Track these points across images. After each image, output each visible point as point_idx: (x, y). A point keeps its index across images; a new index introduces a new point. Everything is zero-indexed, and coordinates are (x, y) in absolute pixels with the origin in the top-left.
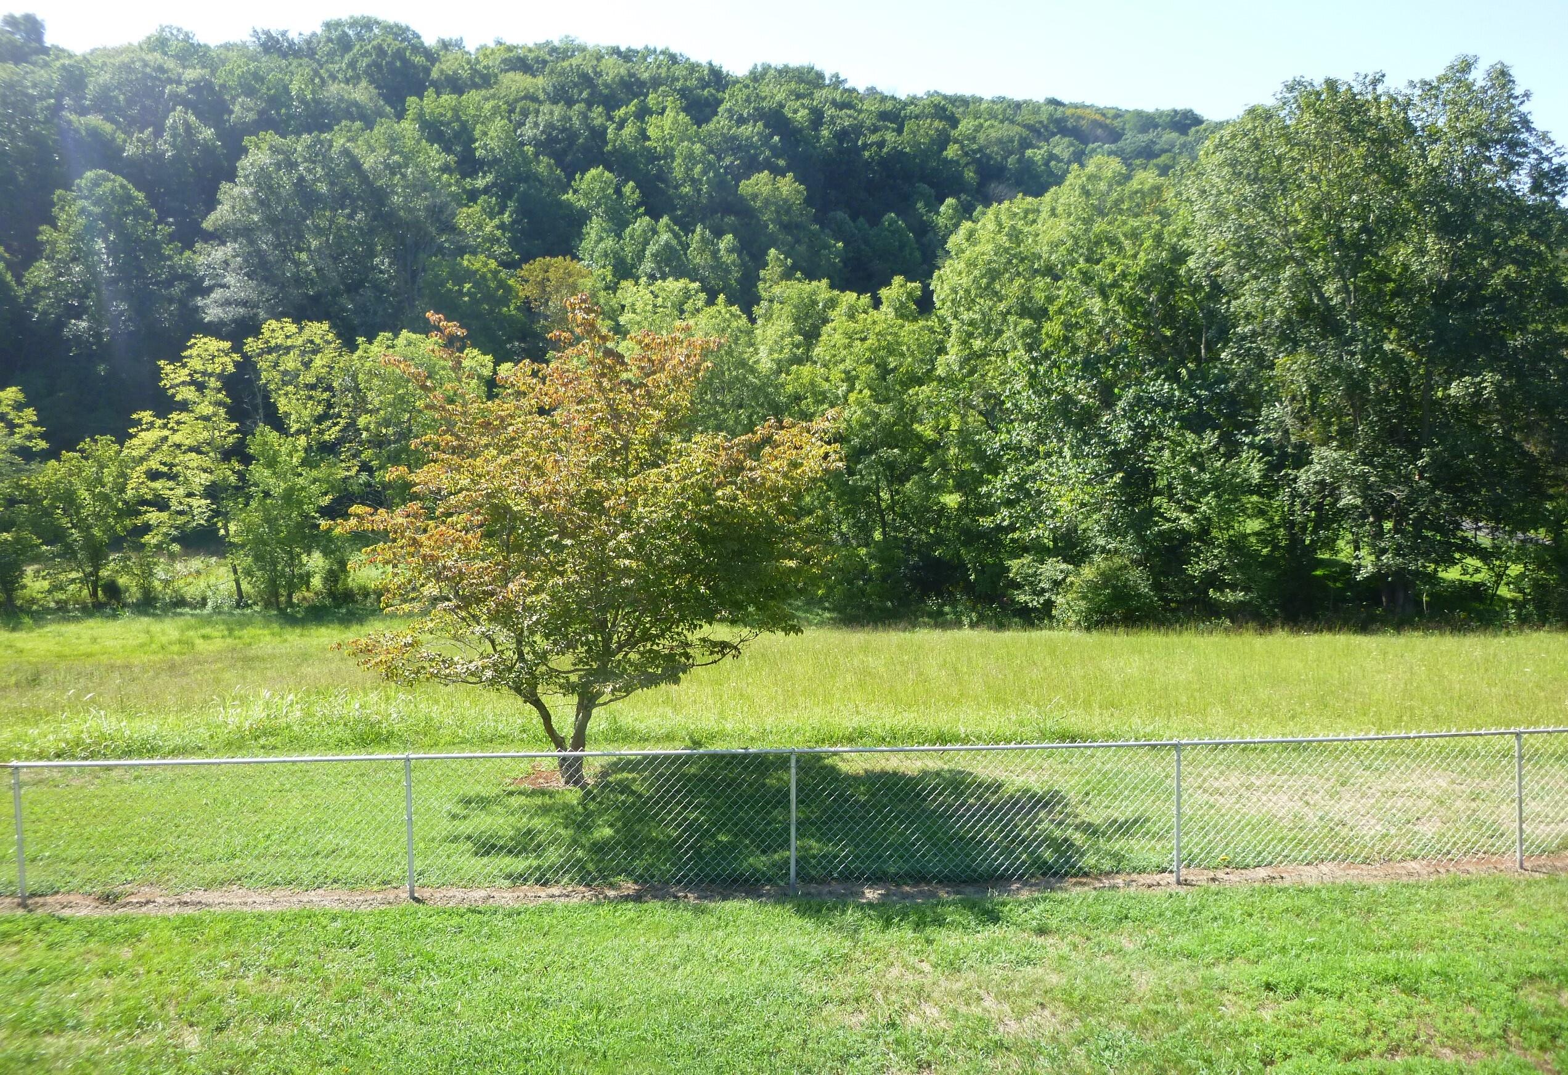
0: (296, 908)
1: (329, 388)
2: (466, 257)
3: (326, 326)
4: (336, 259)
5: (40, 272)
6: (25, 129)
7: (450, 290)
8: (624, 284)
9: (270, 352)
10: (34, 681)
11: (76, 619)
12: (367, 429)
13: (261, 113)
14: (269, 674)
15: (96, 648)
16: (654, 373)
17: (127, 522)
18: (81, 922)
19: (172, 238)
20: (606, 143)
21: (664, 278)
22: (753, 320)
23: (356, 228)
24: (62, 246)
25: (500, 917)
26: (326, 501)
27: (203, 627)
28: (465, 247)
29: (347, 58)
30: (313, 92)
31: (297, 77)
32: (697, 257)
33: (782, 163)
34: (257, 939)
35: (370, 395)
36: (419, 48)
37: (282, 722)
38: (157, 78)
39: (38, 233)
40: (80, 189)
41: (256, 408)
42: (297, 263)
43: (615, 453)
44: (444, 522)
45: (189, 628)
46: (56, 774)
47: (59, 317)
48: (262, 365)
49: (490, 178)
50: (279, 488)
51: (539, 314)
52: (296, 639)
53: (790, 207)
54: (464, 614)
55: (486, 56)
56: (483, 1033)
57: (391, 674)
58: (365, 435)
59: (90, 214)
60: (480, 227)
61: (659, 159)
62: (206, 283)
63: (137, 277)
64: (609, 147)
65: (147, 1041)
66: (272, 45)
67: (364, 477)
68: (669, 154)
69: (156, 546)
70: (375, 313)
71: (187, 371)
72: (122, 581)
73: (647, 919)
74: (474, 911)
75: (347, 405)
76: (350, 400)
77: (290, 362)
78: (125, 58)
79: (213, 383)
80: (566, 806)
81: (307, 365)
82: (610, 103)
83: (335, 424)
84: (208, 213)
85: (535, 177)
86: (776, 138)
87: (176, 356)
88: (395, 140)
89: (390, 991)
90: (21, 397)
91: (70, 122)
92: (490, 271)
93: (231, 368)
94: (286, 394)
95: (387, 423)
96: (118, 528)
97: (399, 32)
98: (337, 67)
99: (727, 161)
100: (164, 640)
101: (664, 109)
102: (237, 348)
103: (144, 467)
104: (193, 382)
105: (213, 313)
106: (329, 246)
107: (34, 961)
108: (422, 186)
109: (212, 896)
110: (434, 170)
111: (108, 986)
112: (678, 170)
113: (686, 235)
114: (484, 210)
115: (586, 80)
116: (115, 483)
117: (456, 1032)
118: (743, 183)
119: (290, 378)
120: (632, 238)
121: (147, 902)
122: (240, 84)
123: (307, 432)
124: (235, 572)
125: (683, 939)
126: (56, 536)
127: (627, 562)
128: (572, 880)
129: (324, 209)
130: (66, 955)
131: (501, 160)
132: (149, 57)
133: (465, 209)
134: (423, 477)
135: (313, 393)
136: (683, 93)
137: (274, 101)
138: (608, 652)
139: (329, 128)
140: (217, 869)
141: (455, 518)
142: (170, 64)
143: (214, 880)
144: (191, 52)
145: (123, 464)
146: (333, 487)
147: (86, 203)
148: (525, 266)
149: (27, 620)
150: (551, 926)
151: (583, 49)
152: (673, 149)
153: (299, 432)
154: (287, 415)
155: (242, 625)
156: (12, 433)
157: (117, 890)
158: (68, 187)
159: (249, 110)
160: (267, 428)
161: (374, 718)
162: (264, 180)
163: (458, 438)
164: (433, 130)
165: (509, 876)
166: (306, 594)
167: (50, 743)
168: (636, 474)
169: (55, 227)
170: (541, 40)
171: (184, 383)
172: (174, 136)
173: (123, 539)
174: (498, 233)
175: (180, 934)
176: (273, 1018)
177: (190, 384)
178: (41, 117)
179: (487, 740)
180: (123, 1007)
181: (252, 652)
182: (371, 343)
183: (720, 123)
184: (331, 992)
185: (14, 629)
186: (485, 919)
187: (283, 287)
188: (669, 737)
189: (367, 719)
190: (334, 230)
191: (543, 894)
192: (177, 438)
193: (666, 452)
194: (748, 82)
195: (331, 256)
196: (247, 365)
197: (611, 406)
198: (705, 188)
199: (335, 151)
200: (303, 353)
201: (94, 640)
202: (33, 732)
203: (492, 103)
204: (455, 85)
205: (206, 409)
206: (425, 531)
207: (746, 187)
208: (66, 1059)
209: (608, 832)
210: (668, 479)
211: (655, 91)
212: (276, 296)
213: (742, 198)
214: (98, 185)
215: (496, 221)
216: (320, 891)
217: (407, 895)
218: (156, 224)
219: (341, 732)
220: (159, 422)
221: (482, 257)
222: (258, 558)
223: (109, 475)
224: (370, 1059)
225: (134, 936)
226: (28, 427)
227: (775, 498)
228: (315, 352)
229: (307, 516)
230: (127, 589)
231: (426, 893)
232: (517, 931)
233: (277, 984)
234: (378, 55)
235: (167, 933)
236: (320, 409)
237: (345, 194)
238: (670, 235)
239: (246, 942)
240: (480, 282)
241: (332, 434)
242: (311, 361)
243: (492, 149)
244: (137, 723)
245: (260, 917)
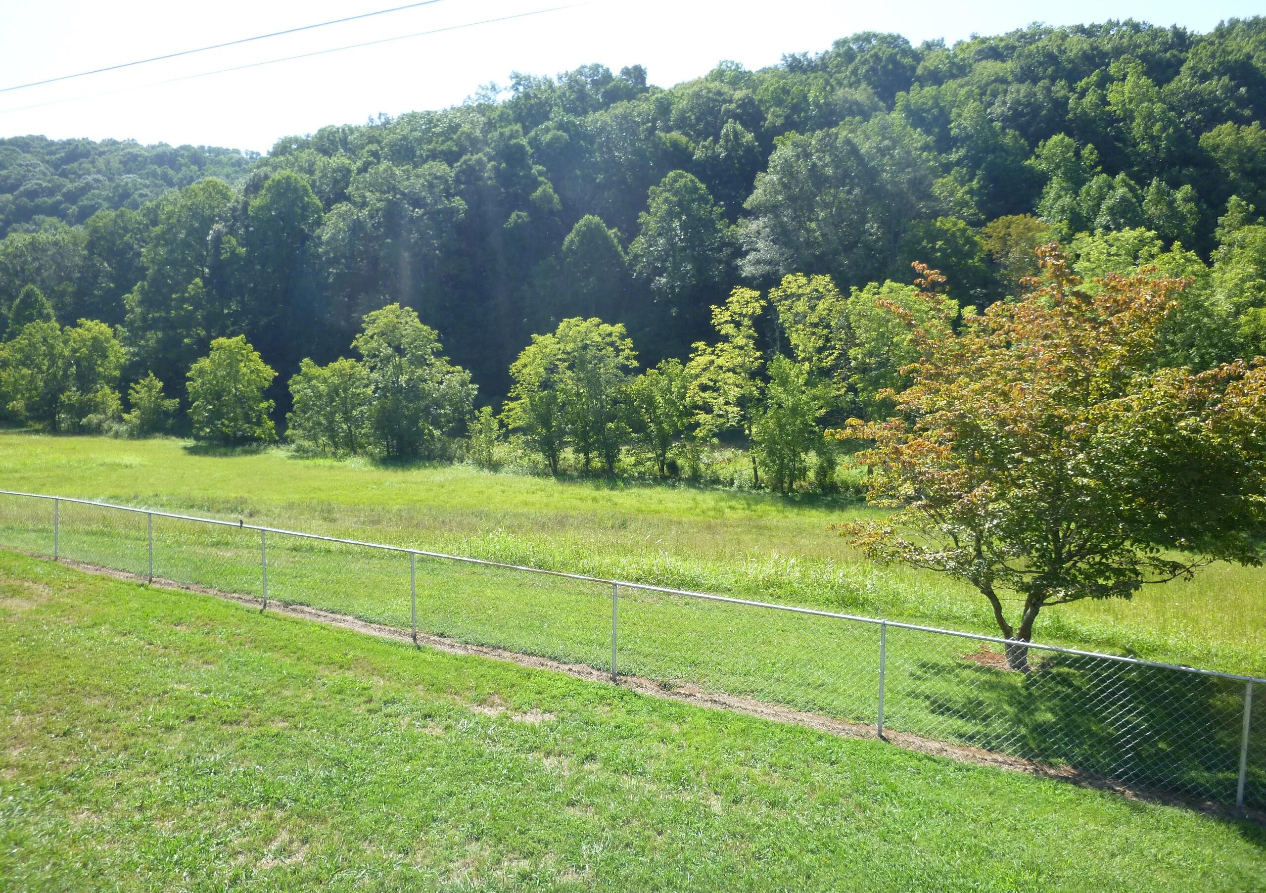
0: (792, 723)
1: (828, 326)
2: (939, 219)
3: (827, 278)
4: (837, 226)
5: (639, 244)
6: (633, 145)
7: (925, 247)
8: (1078, 235)
9: (786, 299)
10: (624, 525)
11: (650, 486)
12: (855, 359)
13: (787, 118)
14: (775, 540)
15: (661, 507)
16: (1118, 312)
17: (685, 420)
18: (647, 700)
19: (722, 216)
20: (1067, 112)
21: (1119, 229)
22: (1210, 264)
23: (853, 201)
24: (652, 225)
25: (952, 769)
26: (822, 412)
27: (730, 500)
28: (940, 211)
29: (851, 67)
30: (825, 97)
31: (813, 88)
32: (1151, 209)
33: (1247, 112)
34: (764, 741)
35: (858, 332)
36: (907, 51)
37: (785, 579)
38: (716, 100)
39: (638, 217)
40: (665, 185)
41: (774, 341)
42: (808, 230)
43: (1075, 383)
44: (920, 435)
45: (722, 500)
46: (636, 593)
47: (648, 275)
48: (781, 308)
49: (962, 152)
50: (788, 403)
51: (1000, 265)
52: (794, 517)
53: (1255, 154)
54: (932, 512)
55: (963, 50)
56: (936, 864)
57: (872, 554)
58: (853, 363)
59: (670, 202)
60: (952, 194)
61: (1118, 121)
62: (744, 248)
63: (699, 246)
64: (1071, 116)
65: (686, 797)
66: (796, 66)
67: (850, 396)
68: (1129, 116)
69: (702, 438)
70: (865, 267)
71: (729, 313)
72: (680, 462)
73: (1086, 803)
74: (930, 759)
75: (841, 340)
76: (843, 336)
77: (801, 307)
78: (696, 88)
79: (746, 322)
80: (1012, 687)
81: (813, 308)
82: (1073, 76)
83: (831, 354)
84: (747, 196)
85: (1002, 148)
86: (1243, 90)
87: (722, 303)
88: (886, 128)
89: (860, 806)
90: (624, 330)
91: (660, 138)
92: (959, 230)
93: (759, 311)
94: (796, 331)
95: (870, 354)
96: (679, 424)
97: (892, 41)
98: (843, 75)
99: (1189, 116)
100: (705, 506)
101: (1125, 76)
102: (764, 296)
103: (696, 383)
104: (733, 321)
105: (748, 269)
106: (832, 216)
107: (619, 720)
108: (907, 163)
109: (733, 700)
110: (916, 149)
111: (663, 749)
112: (1137, 128)
113: (1142, 189)
114: (956, 179)
115: (1051, 58)
116: (679, 392)
117: (913, 856)
118: (1205, 135)
119: (800, 318)
120: (1088, 194)
121: (690, 695)
122: (773, 98)
123: (809, 360)
124: (754, 462)
125: (1122, 830)
126: (640, 427)
127: (1085, 480)
128: (1015, 752)
129: (830, 187)
130: (638, 721)
131: (972, 136)
132: (712, 85)
133: (940, 180)
134: (907, 398)
135: (816, 330)
136: (1144, 58)
137: (796, 108)
138: (1060, 561)
139: (836, 124)
140: (737, 681)
141: (930, 432)
142: (726, 89)
143: (735, 689)
144: (740, 78)
145: (685, 379)
146: (827, 403)
147: (668, 194)
148: (989, 224)
149: (620, 483)
150: (997, 788)
151: (1049, 32)
152: (1132, 111)
153: (804, 360)
154: (797, 346)
155: (757, 502)
156: (618, 355)
157: (673, 682)
158: (657, 184)
159: (778, 116)
160: (782, 356)
161: (853, 586)
162: (788, 169)
163: (937, 367)
164: (916, 117)
165: (960, 736)
166: (803, 483)
167: (634, 571)
168: (1096, 403)
169: (648, 212)
170: (1012, 29)
171: (726, 322)
172: (727, 141)
173: (682, 432)
174: (967, 197)
175: (712, 724)
176: (773, 804)
177: (731, 322)
178: (642, 136)
179: (945, 618)
180: (672, 767)
181: (763, 523)
182: (861, 291)
183: (1183, 81)
184: (816, 796)
185: (612, 489)
186: (939, 767)
187: (797, 249)
188: (1109, 643)
189: (849, 585)
190: (836, 204)
191: (989, 758)
192: (720, 362)
193: (1127, 384)
194: (1212, 39)
195: (833, 224)
196: (770, 309)
197: (1076, 343)
198: (1163, 144)
199: (839, 143)
200: (810, 299)
201: (660, 502)
202: (623, 561)
203: (966, 89)
204: (936, 78)
205: (740, 341)
206: (906, 442)
207: (1207, 139)
208: (635, 795)
209: (1049, 717)
210: (1128, 409)
211: (1117, 59)
212: (792, 256)
213: (1202, 149)
214: (676, 181)
215: (966, 188)
216: (810, 714)
217: (875, 732)
218: (712, 206)
219: (827, 593)
220: (709, 350)
221: (953, 219)
222: (771, 453)
223: (675, 387)
224: (843, 858)
225: (680, 718)
226: (627, 351)
227: (1241, 433)
228: (819, 298)
229: (806, 425)
230: (683, 468)
231: (891, 735)
232: (966, 785)
233: (777, 779)
234: (874, 62)
235: (703, 721)
236: (820, 343)
237: (846, 175)
238: (1126, 189)
239: (756, 740)
240: (950, 239)
241: (828, 362)
242: (816, 305)
243: (965, 128)
244: (687, 565)
245: (766, 724)
